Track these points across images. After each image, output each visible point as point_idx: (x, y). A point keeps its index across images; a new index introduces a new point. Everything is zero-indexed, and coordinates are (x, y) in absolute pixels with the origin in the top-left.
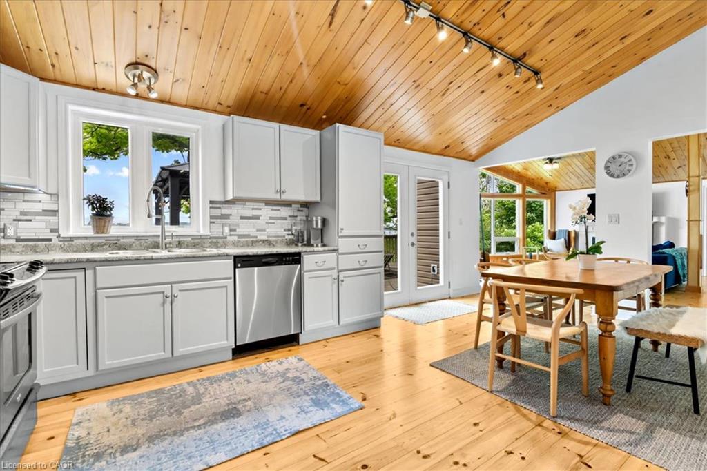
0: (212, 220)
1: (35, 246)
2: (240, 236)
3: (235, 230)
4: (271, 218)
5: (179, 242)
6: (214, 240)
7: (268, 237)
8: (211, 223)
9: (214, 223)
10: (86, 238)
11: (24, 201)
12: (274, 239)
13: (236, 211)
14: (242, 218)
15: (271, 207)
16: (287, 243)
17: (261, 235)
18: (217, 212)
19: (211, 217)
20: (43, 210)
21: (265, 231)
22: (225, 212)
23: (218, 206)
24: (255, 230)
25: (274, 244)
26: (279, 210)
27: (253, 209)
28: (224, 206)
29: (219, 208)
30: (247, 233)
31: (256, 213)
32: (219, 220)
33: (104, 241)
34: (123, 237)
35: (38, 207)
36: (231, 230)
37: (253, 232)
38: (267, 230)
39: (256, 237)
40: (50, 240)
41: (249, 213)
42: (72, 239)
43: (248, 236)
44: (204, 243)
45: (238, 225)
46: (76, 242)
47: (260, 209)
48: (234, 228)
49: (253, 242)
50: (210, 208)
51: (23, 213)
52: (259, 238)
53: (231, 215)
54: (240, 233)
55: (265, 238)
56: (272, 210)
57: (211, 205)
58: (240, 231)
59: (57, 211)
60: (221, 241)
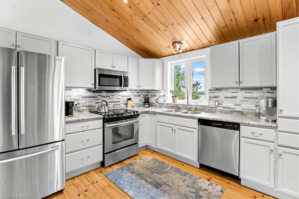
0: (210, 99)
1: (161, 106)
2: (224, 108)
3: (221, 104)
4: (244, 98)
5: (196, 108)
6: (210, 108)
7: (242, 109)
8: (209, 100)
9: (211, 100)
10: (171, 104)
11: (160, 93)
12: (246, 111)
13: (222, 94)
14: (225, 98)
15: (245, 91)
16: (256, 114)
17: (237, 108)
18: (212, 95)
19: (210, 97)
20: (163, 95)
21: (240, 106)
22: (216, 94)
23: (213, 92)
24: (234, 105)
25: (246, 114)
26: (251, 93)
27: (232, 93)
28: (216, 91)
29: (214, 93)
30: (228, 106)
31: (234, 95)
32: (213, 99)
33: (175, 105)
34: (180, 104)
35: (161, 94)
36: (219, 104)
37: (232, 106)
38: (242, 105)
39: (234, 109)
40: (164, 104)
41: (230, 95)
42: (168, 104)
43: (229, 108)
44: (205, 109)
45: (223, 102)
46: (169, 105)
47: (237, 92)
48: (221, 103)
49: (231, 111)
50: (209, 93)
51: (159, 96)
52: (236, 109)
53: (219, 96)
54: (224, 106)
55: (240, 110)
56: (245, 93)
57: (210, 92)
58: (224, 105)
59: (165, 95)
60: (213, 109)
